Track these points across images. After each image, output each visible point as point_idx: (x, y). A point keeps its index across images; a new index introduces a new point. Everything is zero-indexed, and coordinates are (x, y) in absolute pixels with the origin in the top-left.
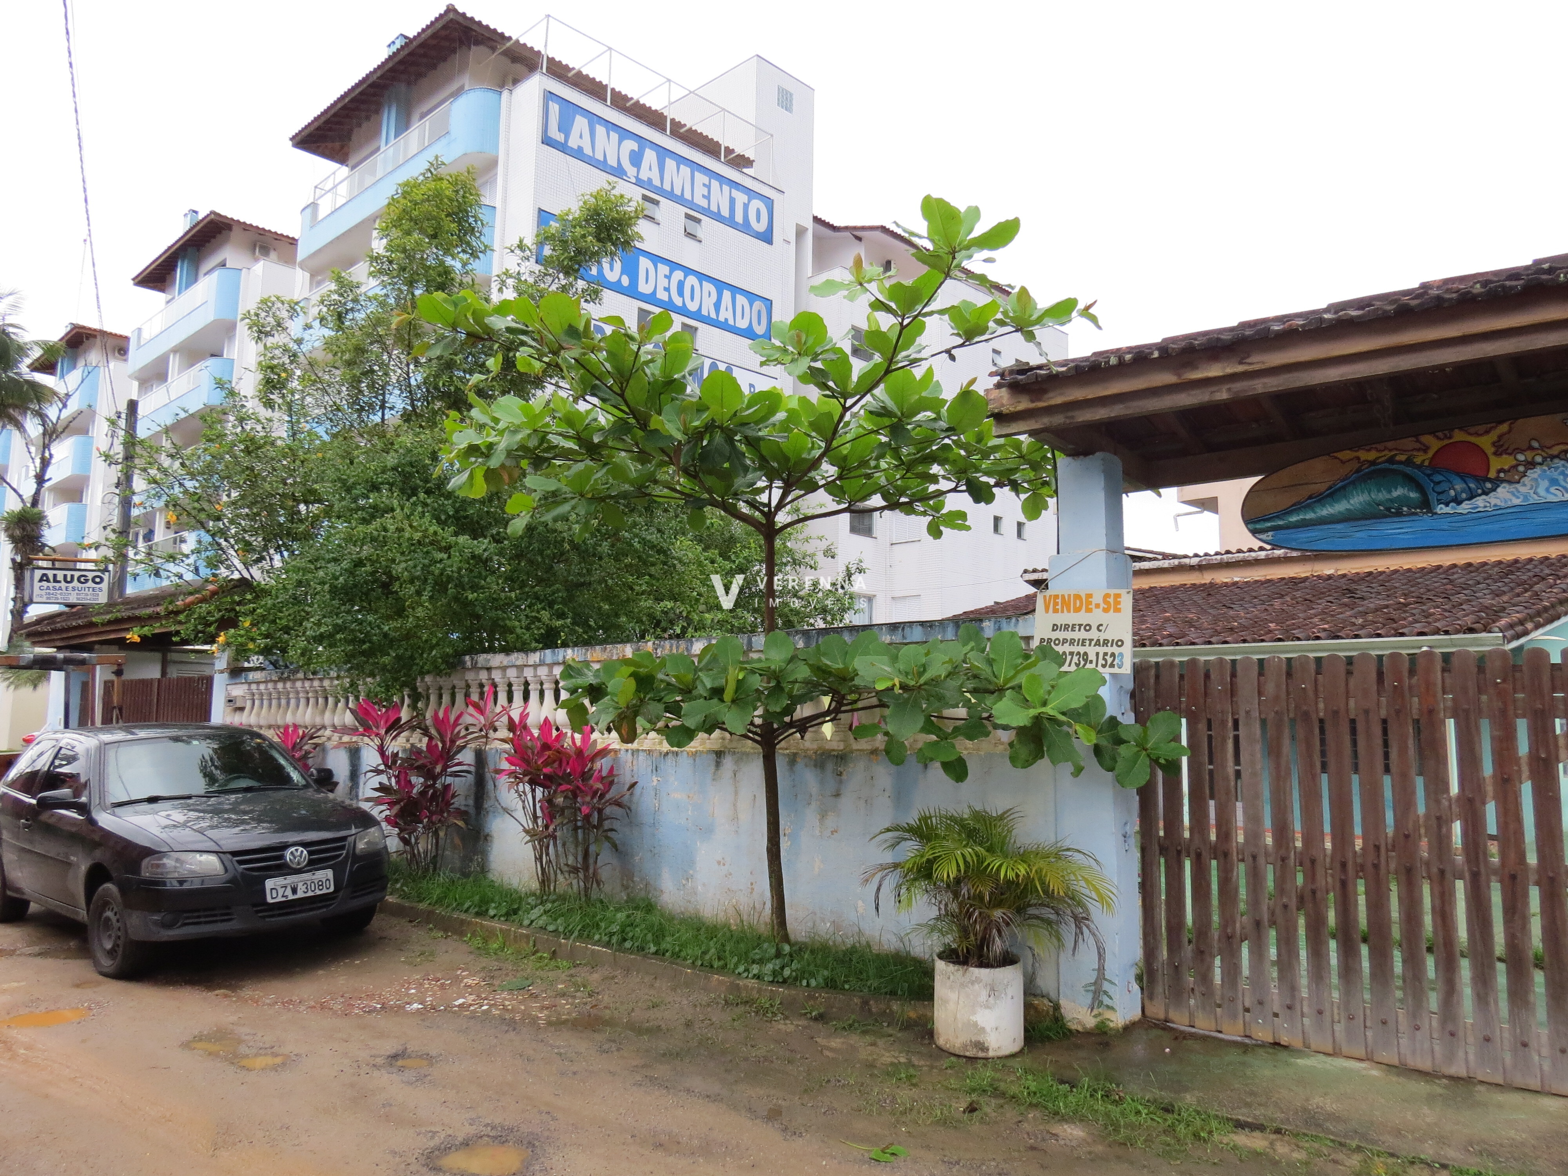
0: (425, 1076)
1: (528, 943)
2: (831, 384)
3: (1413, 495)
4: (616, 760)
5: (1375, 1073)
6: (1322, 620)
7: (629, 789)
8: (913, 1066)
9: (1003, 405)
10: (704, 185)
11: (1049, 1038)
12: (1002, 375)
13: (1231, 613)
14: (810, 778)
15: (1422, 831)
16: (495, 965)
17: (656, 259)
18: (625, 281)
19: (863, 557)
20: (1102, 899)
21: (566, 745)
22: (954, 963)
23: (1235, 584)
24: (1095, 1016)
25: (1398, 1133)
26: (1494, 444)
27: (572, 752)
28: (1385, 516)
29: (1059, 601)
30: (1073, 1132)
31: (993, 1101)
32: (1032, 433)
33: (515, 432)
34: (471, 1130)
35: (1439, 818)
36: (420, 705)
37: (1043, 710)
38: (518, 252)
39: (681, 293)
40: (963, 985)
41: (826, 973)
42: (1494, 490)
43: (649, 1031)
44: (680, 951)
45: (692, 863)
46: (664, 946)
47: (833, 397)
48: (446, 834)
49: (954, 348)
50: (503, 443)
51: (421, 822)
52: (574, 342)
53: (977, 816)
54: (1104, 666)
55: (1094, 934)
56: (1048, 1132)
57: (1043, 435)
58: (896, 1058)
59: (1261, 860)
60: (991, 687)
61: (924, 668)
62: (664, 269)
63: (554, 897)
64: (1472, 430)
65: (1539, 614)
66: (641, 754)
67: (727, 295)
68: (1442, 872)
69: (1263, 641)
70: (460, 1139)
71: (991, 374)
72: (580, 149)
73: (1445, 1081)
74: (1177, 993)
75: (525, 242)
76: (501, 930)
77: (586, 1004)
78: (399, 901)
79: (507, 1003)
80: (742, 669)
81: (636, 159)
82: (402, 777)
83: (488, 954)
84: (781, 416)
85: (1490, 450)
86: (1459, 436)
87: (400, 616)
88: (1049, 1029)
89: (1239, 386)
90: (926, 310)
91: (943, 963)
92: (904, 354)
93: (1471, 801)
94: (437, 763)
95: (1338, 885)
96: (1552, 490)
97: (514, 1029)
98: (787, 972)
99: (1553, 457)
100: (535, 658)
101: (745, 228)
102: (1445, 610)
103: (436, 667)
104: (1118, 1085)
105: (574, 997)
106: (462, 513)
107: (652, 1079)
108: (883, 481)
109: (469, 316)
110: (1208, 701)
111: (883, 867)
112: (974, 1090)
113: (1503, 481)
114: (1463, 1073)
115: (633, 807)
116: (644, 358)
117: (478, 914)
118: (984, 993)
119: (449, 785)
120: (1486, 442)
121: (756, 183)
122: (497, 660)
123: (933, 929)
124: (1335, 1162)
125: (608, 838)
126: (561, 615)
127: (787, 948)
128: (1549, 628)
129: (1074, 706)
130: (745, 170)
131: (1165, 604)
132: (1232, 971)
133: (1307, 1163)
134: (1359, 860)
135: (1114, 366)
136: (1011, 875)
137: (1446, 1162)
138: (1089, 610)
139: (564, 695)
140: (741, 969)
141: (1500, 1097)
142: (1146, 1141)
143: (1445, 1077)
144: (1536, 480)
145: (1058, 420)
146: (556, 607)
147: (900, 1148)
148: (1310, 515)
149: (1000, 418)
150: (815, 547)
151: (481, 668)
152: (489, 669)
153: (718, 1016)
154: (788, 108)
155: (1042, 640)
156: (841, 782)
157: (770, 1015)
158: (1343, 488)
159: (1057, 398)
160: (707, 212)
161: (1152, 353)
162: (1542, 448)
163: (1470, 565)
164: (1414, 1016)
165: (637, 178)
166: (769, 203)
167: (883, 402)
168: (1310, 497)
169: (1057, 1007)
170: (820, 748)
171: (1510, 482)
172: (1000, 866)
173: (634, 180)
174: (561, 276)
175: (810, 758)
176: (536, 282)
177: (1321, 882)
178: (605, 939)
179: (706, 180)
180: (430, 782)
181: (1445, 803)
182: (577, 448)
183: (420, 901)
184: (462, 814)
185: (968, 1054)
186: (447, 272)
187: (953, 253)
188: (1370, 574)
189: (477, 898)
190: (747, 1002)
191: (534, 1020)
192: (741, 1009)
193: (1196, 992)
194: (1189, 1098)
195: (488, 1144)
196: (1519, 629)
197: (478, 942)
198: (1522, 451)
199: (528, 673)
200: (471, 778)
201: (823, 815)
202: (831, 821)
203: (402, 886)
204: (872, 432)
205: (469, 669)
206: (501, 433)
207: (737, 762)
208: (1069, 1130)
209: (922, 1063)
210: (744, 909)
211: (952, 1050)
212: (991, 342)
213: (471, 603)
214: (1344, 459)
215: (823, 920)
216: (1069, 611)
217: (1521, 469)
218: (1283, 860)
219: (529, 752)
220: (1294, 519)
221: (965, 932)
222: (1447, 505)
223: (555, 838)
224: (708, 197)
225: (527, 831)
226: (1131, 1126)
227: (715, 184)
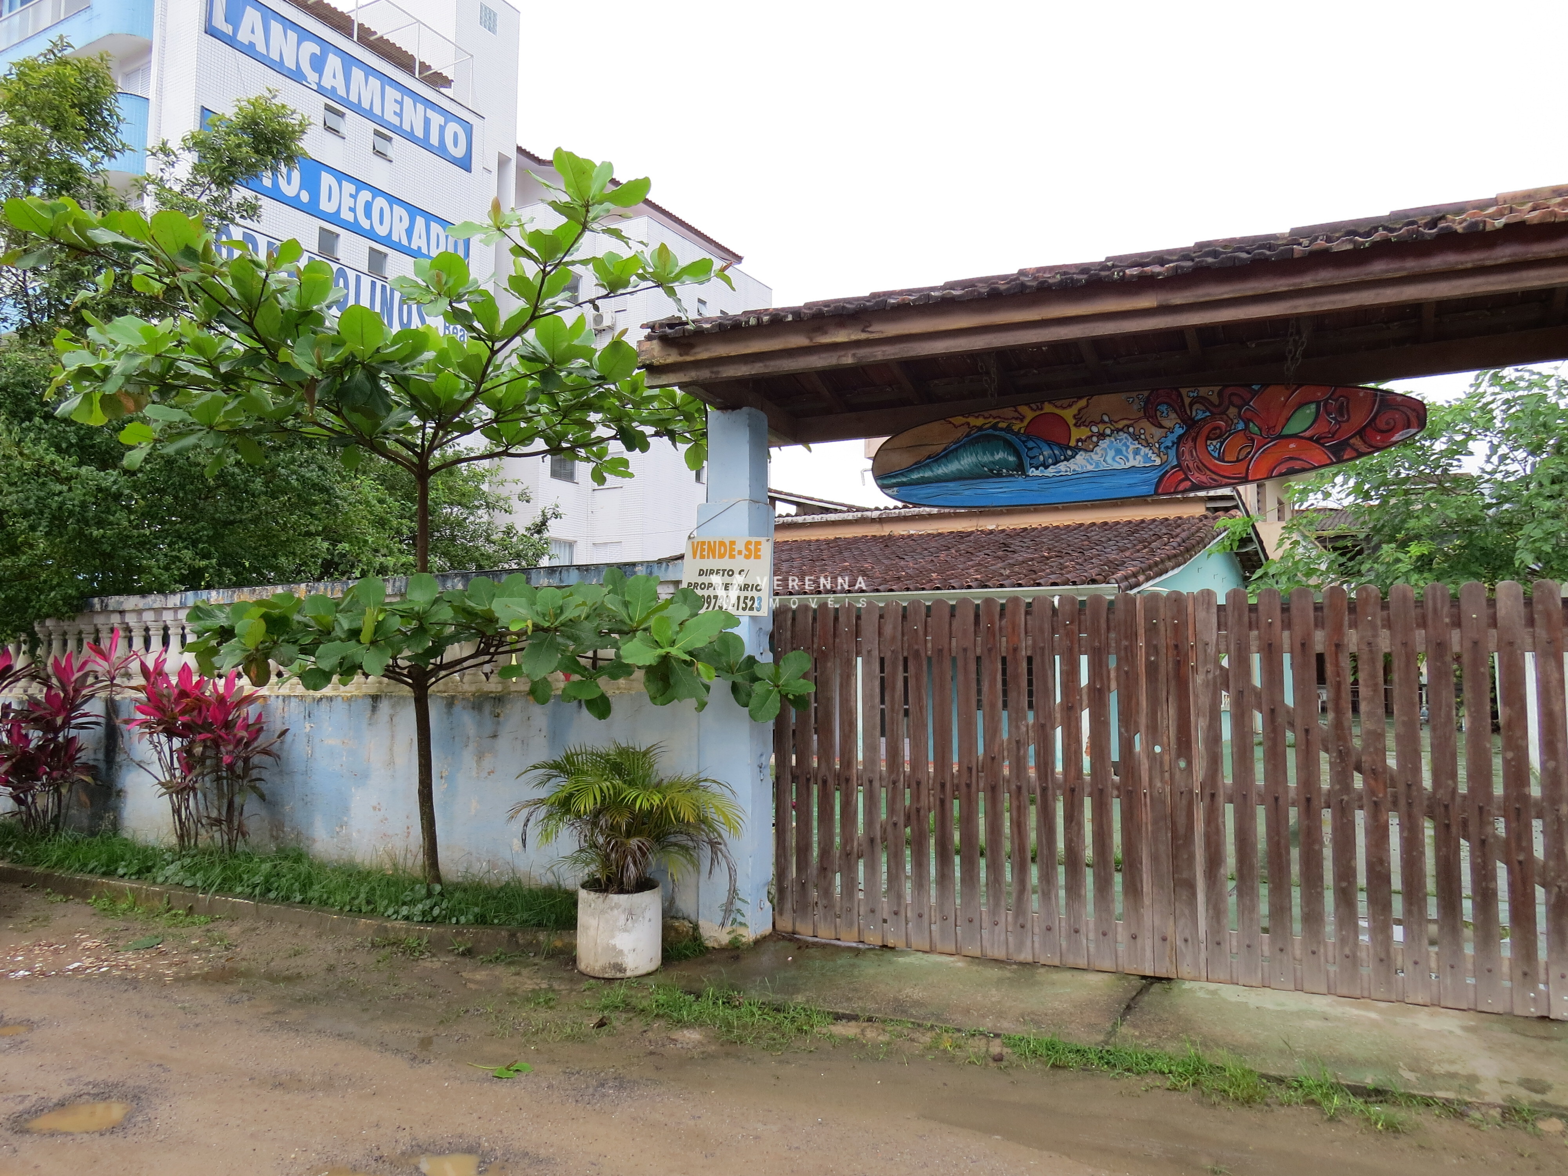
0: (22, 1042)
1: (161, 900)
2: (476, 324)
3: (1011, 459)
4: (265, 706)
5: (960, 964)
6: (976, 571)
7: (279, 737)
8: (553, 991)
9: (654, 357)
10: (396, 101)
11: (686, 957)
12: (652, 327)
13: (902, 563)
14: (467, 720)
15: (1006, 754)
16: (122, 925)
17: (341, 176)
18: (305, 197)
19: (559, 502)
20: (728, 822)
21: (207, 694)
22: (596, 891)
23: (910, 536)
24: (729, 933)
25: (967, 1011)
26: (1074, 416)
27: (213, 699)
28: (988, 477)
29: (706, 547)
30: (692, 1036)
31: (624, 1015)
32: (682, 386)
33: (134, 356)
34: (68, 1090)
35: (1018, 742)
36: (39, 652)
37: (668, 649)
38: (161, 156)
39: (368, 215)
40: (602, 912)
41: (477, 910)
42: (1073, 457)
43: (288, 979)
44: (328, 898)
45: (346, 810)
46: (310, 894)
47: (480, 339)
48: (70, 790)
49: (598, 298)
50: (119, 366)
51: (40, 779)
52: (191, 263)
53: (623, 752)
54: (744, 609)
55: (725, 857)
56: (669, 1038)
57: (691, 388)
58: (537, 984)
59: (876, 784)
60: (626, 629)
61: (562, 609)
62: (349, 188)
63: (195, 852)
64: (1059, 403)
65: (1150, 568)
66: (292, 699)
67: (420, 221)
68: (1019, 788)
69: (923, 589)
70: (55, 1100)
71: (643, 326)
72: (252, 45)
73: (1015, 967)
74: (803, 908)
75: (169, 145)
76: (131, 889)
77: (221, 957)
78: (10, 865)
79: (130, 963)
80: (382, 611)
81: (318, 64)
82: (15, 732)
83: (116, 915)
84: (429, 355)
85: (1071, 422)
86: (1048, 408)
87: (14, 554)
88: (686, 948)
89: (863, 352)
90: (566, 259)
91: (585, 891)
92: (551, 301)
93: (1043, 726)
94: (58, 714)
95: (938, 802)
96: (1117, 458)
97: (135, 988)
98: (436, 911)
99: (1118, 430)
100: (174, 600)
101: (441, 151)
102: (1078, 563)
103: (57, 610)
104: (739, 993)
105: (209, 952)
106: (88, 442)
107: (282, 1025)
108: (543, 425)
109: (70, 225)
110: (837, 640)
111: (528, 804)
112: (606, 1007)
113: (1080, 449)
114: (1030, 959)
115: (284, 755)
116: (273, 285)
117: (104, 874)
118: (623, 918)
119: (74, 738)
120: (1068, 414)
121: (453, 104)
122: (131, 602)
123: (576, 861)
124: (912, 1040)
125: (254, 789)
126: (206, 556)
127: (438, 888)
128: (1158, 580)
129: (699, 645)
130: (442, 90)
131: (846, 554)
132: (850, 885)
133: (889, 1044)
134: (956, 781)
135: (753, 326)
136: (646, 806)
137: (999, 1032)
138: (732, 557)
139: (191, 639)
140: (390, 911)
141: (1055, 976)
142: (755, 1038)
143: (1015, 963)
144: (1105, 449)
145: (705, 374)
146: (201, 546)
147: (526, 1065)
148: (928, 474)
149: (652, 369)
150: (510, 490)
151: (114, 611)
152: (122, 612)
153: (362, 959)
154: (492, 29)
155: (690, 584)
156: (498, 723)
157: (417, 954)
158: (956, 449)
159: (703, 354)
160: (398, 130)
161: (786, 316)
162: (1111, 421)
163: (1106, 523)
164: (994, 914)
165: (319, 84)
166: (468, 128)
167: (534, 347)
168: (929, 457)
169: (696, 927)
170: (478, 691)
171: (1086, 451)
172: (637, 797)
173: (315, 88)
174: (213, 186)
175: (467, 699)
176: (183, 192)
177: (924, 802)
178: (249, 890)
179: (398, 95)
180: (50, 736)
181: (1024, 729)
182: (211, 377)
183: (35, 865)
184: (88, 768)
185: (606, 976)
186: (72, 170)
187: (587, 206)
188: (1025, 529)
189: (104, 857)
190: (394, 943)
191: (160, 977)
192: (388, 949)
193: (819, 904)
194: (800, 998)
195: (88, 1102)
196: (1133, 580)
197: (104, 903)
198: (1096, 424)
199: (168, 617)
200: (100, 731)
201: (480, 757)
202: (488, 762)
203: (15, 849)
204: (526, 376)
205: (97, 612)
206: (118, 355)
207: (393, 706)
208: (688, 1035)
209: (563, 987)
210: (400, 853)
211: (592, 974)
212: (635, 295)
213: (97, 541)
214: (956, 423)
215: (479, 860)
216: (714, 557)
217: (1095, 439)
218: (894, 783)
219: (165, 702)
220: (915, 476)
221: (606, 861)
222: (1037, 469)
223: (194, 789)
224: (400, 115)
225: (162, 784)
226: (745, 1027)
227: (408, 101)
